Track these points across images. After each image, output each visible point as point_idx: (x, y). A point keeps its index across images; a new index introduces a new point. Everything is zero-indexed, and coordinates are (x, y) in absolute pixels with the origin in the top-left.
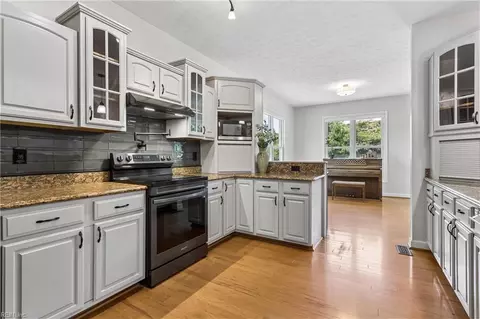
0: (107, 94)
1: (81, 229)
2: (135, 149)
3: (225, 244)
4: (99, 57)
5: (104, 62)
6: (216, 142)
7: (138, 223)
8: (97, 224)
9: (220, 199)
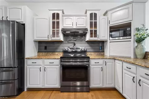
0: (56, 30)
1: (41, 67)
2: (73, 45)
3: (100, 92)
4: (54, 20)
5: (55, 22)
6: (109, 41)
7: (57, 69)
8: (45, 66)
9: (101, 69)
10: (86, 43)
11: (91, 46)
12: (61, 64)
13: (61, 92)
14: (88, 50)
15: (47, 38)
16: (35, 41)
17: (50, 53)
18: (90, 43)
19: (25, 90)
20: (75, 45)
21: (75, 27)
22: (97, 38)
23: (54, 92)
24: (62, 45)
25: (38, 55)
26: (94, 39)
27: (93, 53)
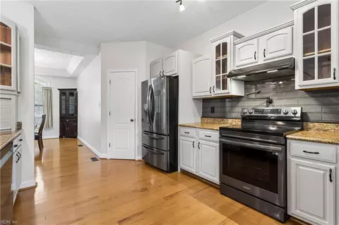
0: (221, 77)
1: (194, 140)
2: (266, 104)
4: (218, 59)
9: (328, 173)
10: (307, 95)
11: (323, 104)
12: (220, 141)
13: (222, 194)
14: (311, 117)
15: (208, 93)
16: (195, 99)
17: (219, 120)
18: (319, 95)
19: (179, 171)
20: (270, 102)
21: (261, 61)
22: (331, 79)
23: (212, 189)
24: (241, 104)
25: (202, 122)
26: (317, 82)
27: (330, 126)
